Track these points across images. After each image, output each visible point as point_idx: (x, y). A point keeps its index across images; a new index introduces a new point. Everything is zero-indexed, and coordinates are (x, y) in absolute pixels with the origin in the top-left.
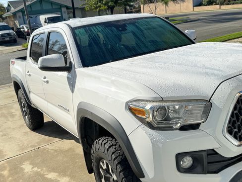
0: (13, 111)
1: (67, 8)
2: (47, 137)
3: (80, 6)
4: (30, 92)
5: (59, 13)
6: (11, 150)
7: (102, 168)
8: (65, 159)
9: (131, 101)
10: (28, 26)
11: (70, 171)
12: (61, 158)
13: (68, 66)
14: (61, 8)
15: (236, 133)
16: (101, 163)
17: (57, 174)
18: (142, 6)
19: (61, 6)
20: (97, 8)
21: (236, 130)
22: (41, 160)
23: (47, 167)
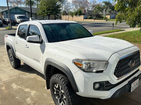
0: (4, 59)
1: (29, 13)
2: (22, 72)
3: (34, 12)
4: (16, 51)
5: (24, 15)
6: (5, 78)
7: (55, 87)
8: (33, 83)
9: (75, 60)
10: (9, 19)
11: (36, 88)
12: (31, 82)
13: (41, 41)
14: (25, 13)
15: (117, 75)
16: (55, 85)
17: (29, 89)
18: (62, 16)
19: (26, 12)
20: (42, 14)
21: (117, 73)
22: (21, 83)
23: (24, 86)
